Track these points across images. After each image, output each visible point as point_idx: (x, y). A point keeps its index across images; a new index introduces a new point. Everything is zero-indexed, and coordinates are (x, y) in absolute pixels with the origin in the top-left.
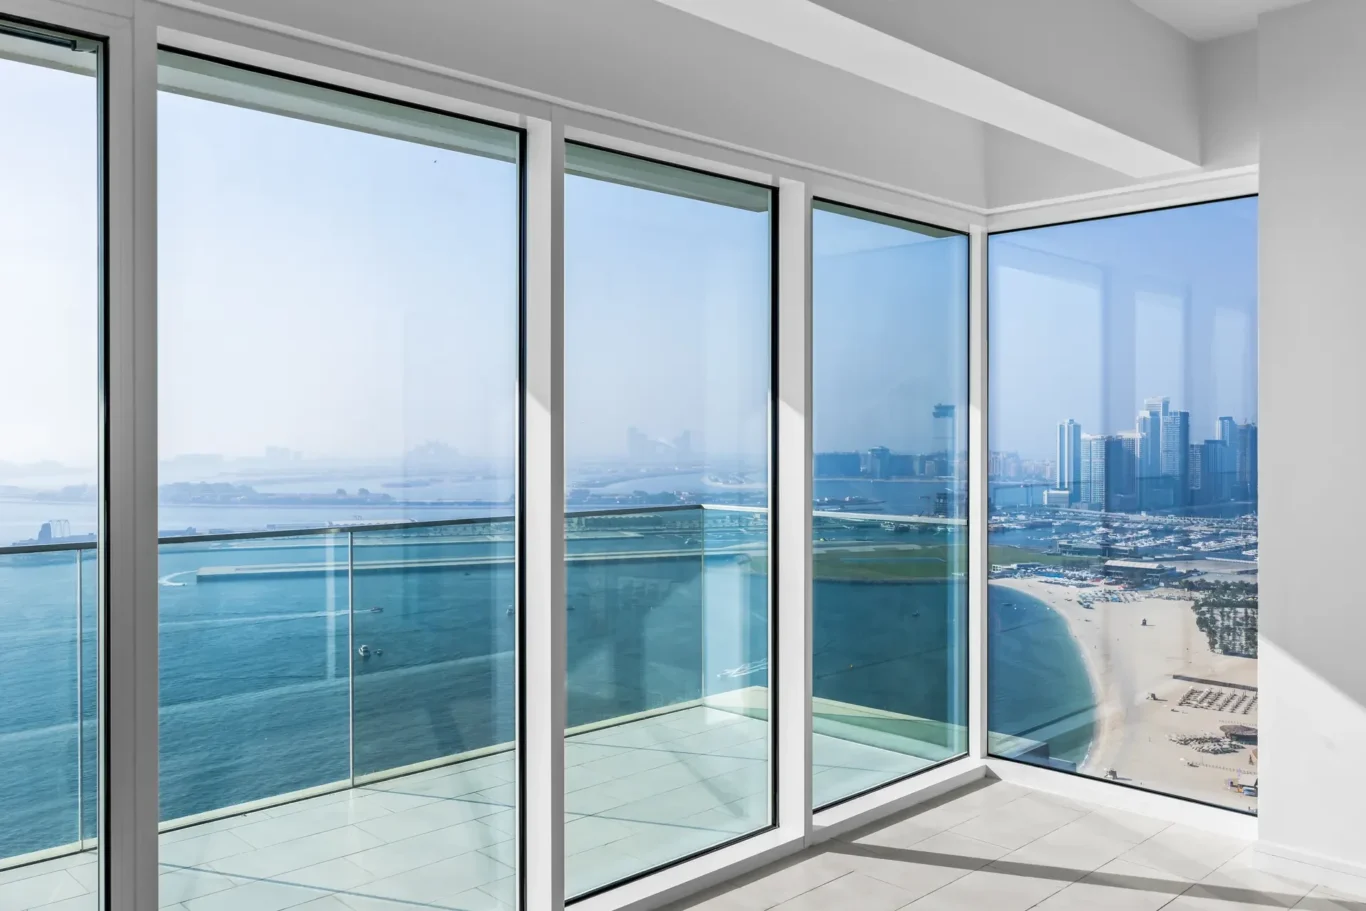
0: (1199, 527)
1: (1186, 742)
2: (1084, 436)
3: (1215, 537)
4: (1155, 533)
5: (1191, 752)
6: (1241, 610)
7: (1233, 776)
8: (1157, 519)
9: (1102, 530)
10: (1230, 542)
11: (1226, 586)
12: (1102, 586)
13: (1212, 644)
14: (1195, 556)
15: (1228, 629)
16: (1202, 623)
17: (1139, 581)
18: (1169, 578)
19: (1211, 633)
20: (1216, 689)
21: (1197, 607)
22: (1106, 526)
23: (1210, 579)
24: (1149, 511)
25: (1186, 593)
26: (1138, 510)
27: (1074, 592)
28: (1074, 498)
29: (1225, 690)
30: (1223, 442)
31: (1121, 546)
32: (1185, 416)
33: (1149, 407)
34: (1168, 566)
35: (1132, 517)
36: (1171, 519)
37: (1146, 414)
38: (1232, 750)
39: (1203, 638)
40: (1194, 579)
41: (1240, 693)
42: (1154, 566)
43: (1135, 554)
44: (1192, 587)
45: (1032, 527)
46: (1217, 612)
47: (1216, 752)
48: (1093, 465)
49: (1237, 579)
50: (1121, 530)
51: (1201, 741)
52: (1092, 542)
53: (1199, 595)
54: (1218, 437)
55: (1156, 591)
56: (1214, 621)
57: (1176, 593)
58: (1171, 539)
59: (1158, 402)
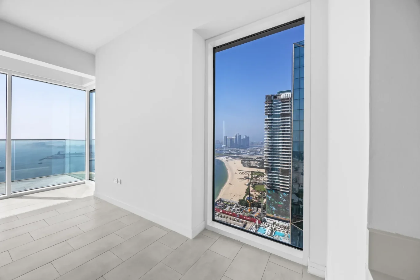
0: (242, 150)
1: (239, 179)
2: (228, 138)
3: (244, 151)
4: (236, 151)
5: (240, 180)
6: (247, 161)
7: (245, 183)
8: (237, 149)
9: (230, 151)
10: (246, 152)
11: (245, 158)
12: (230, 158)
13: (243, 166)
14: (242, 154)
15: (245, 164)
16: (242, 163)
17: (234, 157)
18: (238, 157)
19: (243, 164)
20: (243, 172)
21: (241, 161)
22: (230, 150)
23: (243, 157)
24: (236, 148)
25: (240, 159)
26: (235, 148)
27: (226, 159)
28: (226, 146)
29: (245, 172)
30: (245, 139)
31: (232, 153)
32: (240, 135)
33: (236, 134)
34: (238, 155)
35: (234, 149)
36: (238, 149)
37: (235, 135)
38: (245, 179)
39: (242, 165)
40: (241, 157)
41: (246, 172)
42: (236, 155)
43: (234, 154)
44: (241, 158)
45: (220, 150)
46: (244, 161)
47: (243, 180)
48: (229, 142)
49: (246, 157)
50: (232, 151)
51: (241, 179)
52: (228, 152)
53: (242, 159)
54: (244, 138)
55: (236, 159)
56: (243, 163)
57: (239, 159)
58: (238, 152)
59: (237, 133)
